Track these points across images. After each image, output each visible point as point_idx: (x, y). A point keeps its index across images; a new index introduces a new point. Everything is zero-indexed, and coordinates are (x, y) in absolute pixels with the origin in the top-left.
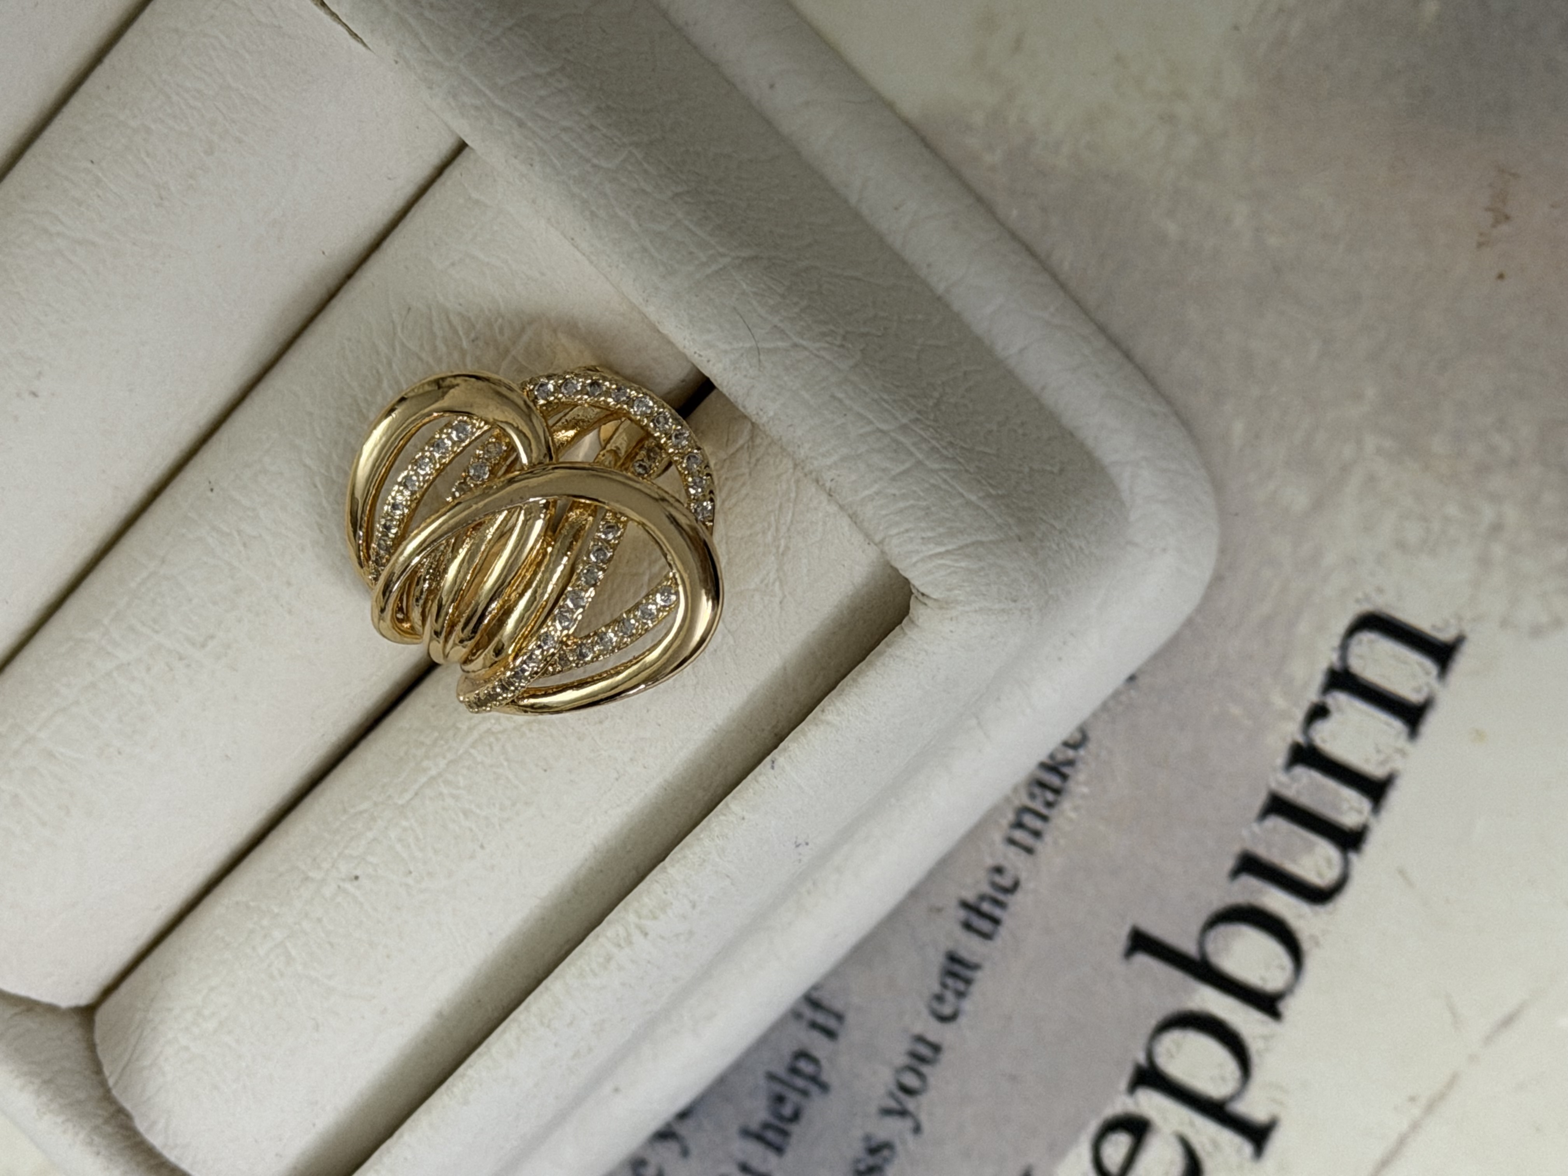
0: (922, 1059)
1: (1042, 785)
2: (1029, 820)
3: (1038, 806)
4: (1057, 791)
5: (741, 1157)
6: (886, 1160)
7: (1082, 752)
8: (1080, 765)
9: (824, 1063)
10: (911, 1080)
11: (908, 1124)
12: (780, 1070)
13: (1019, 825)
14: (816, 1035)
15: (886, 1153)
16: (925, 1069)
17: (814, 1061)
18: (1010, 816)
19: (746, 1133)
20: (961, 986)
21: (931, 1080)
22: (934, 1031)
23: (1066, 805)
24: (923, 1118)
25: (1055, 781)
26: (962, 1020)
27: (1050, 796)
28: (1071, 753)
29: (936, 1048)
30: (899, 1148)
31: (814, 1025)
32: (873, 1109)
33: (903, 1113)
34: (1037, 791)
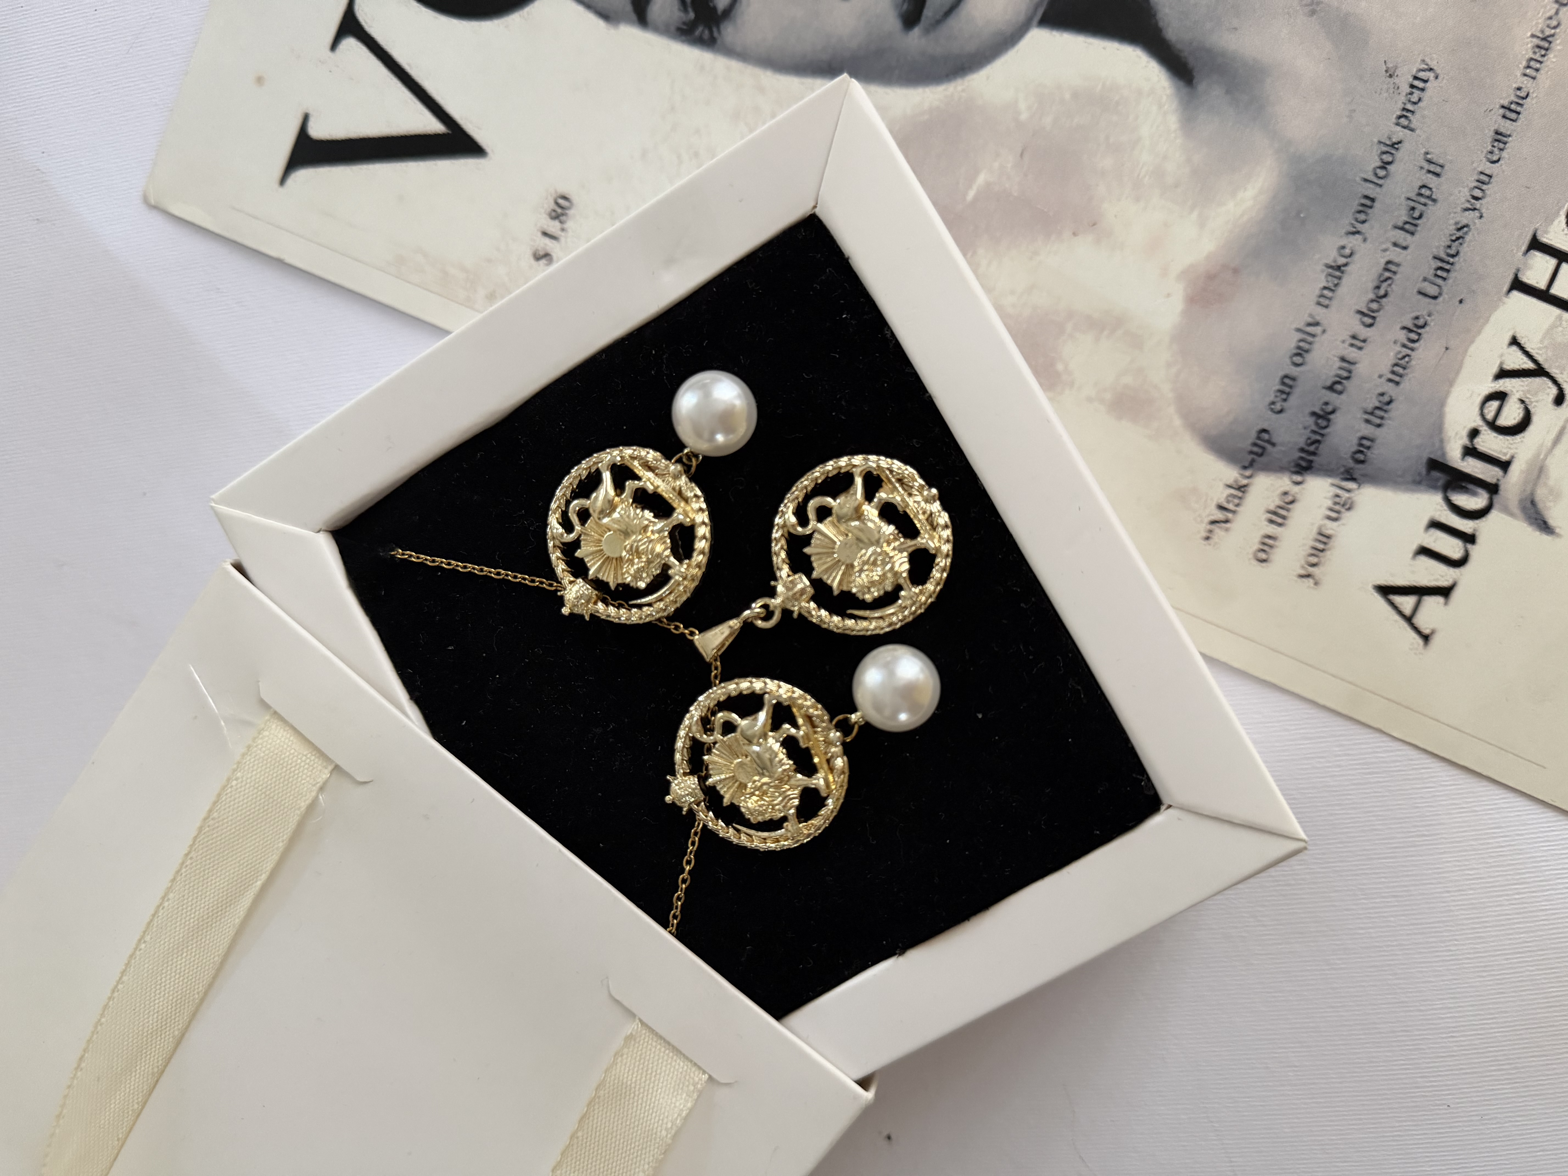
0: (1483, 183)
1: (1539, 47)
2: (1532, 63)
3: (1537, 57)
4: (1547, 49)
5: (1393, 240)
6: (1466, 233)
7: (1558, 30)
8: (1556, 37)
9: (1434, 190)
10: (1478, 193)
11: (1477, 214)
12: (1412, 195)
13: (1528, 67)
14: (1430, 176)
15: (1465, 229)
16: (1484, 187)
17: (1430, 189)
18: (1524, 63)
19: (1396, 227)
20: (1501, 145)
21: (1488, 192)
22: (1489, 168)
23: (1551, 55)
24: (1483, 211)
25: (1546, 45)
26: (1501, 162)
27: (1543, 52)
28: (1553, 31)
29: (1490, 176)
30: (1471, 227)
31: (1429, 172)
32: (1459, 209)
33: (1475, 209)
34: (1537, 50)
